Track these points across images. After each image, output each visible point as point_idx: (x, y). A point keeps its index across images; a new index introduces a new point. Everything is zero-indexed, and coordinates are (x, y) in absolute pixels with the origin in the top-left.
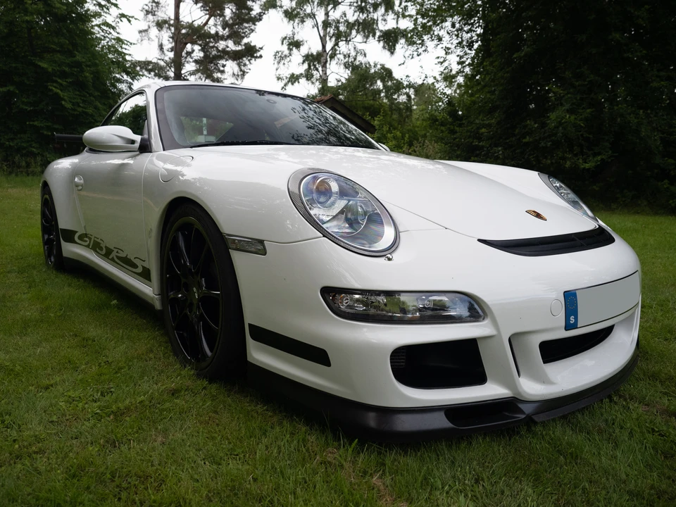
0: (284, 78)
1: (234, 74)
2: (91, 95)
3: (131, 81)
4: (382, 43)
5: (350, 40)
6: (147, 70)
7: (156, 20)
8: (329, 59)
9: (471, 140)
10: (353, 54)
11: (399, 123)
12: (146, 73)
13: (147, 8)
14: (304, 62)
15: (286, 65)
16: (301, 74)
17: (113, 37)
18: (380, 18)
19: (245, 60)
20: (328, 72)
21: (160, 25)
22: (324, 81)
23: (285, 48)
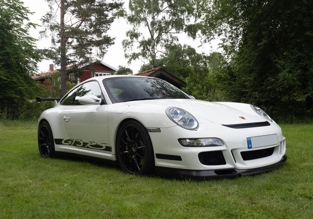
0: (129, 56)
1: (98, 54)
2: (14, 71)
3: (36, 62)
4: (187, 32)
5: (168, 32)
6: (45, 55)
7: (50, 25)
8: (155, 43)
9: (240, 88)
10: (170, 39)
11: (200, 79)
12: (45, 57)
13: (44, 18)
14: (141, 46)
15: (130, 48)
16: (140, 53)
17: (25, 37)
18: (185, 19)
19: (104, 46)
20: (156, 51)
21: (52, 28)
22: (153, 56)
23: (128, 38)
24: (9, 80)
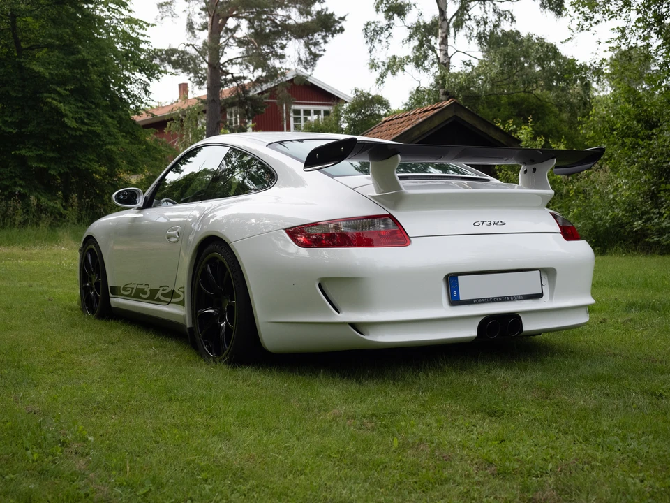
0: (381, 64)
1: (300, 60)
3: (147, 80)
6: (170, 62)
8: (452, 31)
12: (169, 68)
14: (411, 37)
15: (384, 43)
16: (408, 57)
17: (122, 17)
19: (317, 37)
22: (445, 65)
24: (84, 128)
